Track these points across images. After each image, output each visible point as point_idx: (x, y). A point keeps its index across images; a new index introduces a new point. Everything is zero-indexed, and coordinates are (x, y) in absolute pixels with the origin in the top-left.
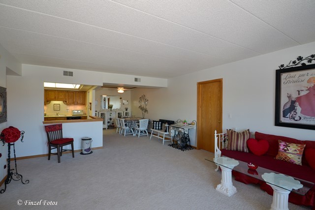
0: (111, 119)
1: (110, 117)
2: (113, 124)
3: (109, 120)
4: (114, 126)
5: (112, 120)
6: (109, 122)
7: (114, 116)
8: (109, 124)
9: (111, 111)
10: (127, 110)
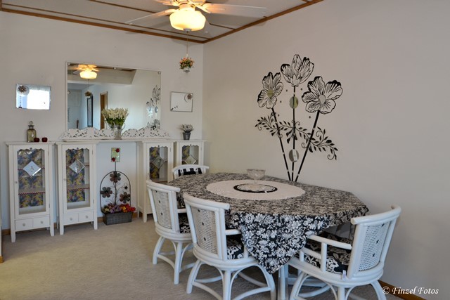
0: (115, 177)
1: (111, 167)
2: (126, 197)
3: (108, 183)
4: (131, 210)
5: (123, 182)
6: (106, 192)
7: (133, 163)
8: (106, 201)
9: (118, 137)
10: (187, 133)
